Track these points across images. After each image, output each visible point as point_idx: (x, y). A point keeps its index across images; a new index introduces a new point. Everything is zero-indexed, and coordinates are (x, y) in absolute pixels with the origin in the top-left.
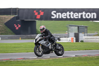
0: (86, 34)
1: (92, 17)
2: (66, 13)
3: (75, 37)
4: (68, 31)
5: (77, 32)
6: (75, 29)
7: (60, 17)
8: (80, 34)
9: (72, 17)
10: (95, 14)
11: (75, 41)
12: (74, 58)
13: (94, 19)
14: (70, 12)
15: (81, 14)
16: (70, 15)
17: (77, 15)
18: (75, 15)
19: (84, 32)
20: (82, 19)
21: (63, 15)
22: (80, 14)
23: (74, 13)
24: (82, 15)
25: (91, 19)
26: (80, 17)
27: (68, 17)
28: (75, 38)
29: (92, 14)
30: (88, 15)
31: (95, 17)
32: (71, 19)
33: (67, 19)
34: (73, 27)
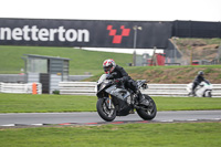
0: (65, 77)
1: (80, 40)
2: (22, 28)
3: (41, 81)
4: (26, 68)
5: (46, 72)
6: (41, 66)
7: (9, 38)
8: (53, 76)
9: (35, 38)
10: (86, 32)
11: (40, 91)
12: (39, 128)
13: (83, 44)
14: (30, 27)
15: (55, 31)
16: (30, 34)
17: (47, 34)
18: (41, 34)
19: (61, 72)
20: (56, 43)
21: (14, 34)
22: (53, 31)
23: (39, 28)
24: (56, 35)
25: (76, 44)
26: (52, 39)
27: (27, 38)
28: (40, 86)
29: (81, 32)
30: (71, 35)
31: (87, 40)
32: (32, 43)
33: (22, 43)
34: (37, 61)
